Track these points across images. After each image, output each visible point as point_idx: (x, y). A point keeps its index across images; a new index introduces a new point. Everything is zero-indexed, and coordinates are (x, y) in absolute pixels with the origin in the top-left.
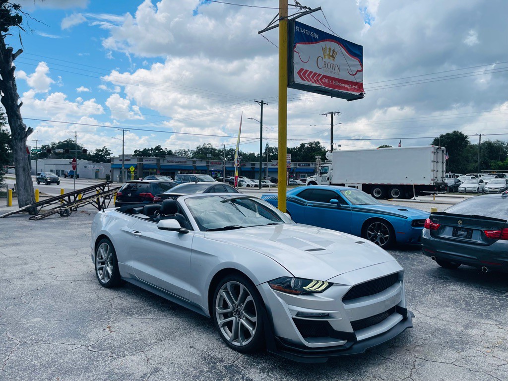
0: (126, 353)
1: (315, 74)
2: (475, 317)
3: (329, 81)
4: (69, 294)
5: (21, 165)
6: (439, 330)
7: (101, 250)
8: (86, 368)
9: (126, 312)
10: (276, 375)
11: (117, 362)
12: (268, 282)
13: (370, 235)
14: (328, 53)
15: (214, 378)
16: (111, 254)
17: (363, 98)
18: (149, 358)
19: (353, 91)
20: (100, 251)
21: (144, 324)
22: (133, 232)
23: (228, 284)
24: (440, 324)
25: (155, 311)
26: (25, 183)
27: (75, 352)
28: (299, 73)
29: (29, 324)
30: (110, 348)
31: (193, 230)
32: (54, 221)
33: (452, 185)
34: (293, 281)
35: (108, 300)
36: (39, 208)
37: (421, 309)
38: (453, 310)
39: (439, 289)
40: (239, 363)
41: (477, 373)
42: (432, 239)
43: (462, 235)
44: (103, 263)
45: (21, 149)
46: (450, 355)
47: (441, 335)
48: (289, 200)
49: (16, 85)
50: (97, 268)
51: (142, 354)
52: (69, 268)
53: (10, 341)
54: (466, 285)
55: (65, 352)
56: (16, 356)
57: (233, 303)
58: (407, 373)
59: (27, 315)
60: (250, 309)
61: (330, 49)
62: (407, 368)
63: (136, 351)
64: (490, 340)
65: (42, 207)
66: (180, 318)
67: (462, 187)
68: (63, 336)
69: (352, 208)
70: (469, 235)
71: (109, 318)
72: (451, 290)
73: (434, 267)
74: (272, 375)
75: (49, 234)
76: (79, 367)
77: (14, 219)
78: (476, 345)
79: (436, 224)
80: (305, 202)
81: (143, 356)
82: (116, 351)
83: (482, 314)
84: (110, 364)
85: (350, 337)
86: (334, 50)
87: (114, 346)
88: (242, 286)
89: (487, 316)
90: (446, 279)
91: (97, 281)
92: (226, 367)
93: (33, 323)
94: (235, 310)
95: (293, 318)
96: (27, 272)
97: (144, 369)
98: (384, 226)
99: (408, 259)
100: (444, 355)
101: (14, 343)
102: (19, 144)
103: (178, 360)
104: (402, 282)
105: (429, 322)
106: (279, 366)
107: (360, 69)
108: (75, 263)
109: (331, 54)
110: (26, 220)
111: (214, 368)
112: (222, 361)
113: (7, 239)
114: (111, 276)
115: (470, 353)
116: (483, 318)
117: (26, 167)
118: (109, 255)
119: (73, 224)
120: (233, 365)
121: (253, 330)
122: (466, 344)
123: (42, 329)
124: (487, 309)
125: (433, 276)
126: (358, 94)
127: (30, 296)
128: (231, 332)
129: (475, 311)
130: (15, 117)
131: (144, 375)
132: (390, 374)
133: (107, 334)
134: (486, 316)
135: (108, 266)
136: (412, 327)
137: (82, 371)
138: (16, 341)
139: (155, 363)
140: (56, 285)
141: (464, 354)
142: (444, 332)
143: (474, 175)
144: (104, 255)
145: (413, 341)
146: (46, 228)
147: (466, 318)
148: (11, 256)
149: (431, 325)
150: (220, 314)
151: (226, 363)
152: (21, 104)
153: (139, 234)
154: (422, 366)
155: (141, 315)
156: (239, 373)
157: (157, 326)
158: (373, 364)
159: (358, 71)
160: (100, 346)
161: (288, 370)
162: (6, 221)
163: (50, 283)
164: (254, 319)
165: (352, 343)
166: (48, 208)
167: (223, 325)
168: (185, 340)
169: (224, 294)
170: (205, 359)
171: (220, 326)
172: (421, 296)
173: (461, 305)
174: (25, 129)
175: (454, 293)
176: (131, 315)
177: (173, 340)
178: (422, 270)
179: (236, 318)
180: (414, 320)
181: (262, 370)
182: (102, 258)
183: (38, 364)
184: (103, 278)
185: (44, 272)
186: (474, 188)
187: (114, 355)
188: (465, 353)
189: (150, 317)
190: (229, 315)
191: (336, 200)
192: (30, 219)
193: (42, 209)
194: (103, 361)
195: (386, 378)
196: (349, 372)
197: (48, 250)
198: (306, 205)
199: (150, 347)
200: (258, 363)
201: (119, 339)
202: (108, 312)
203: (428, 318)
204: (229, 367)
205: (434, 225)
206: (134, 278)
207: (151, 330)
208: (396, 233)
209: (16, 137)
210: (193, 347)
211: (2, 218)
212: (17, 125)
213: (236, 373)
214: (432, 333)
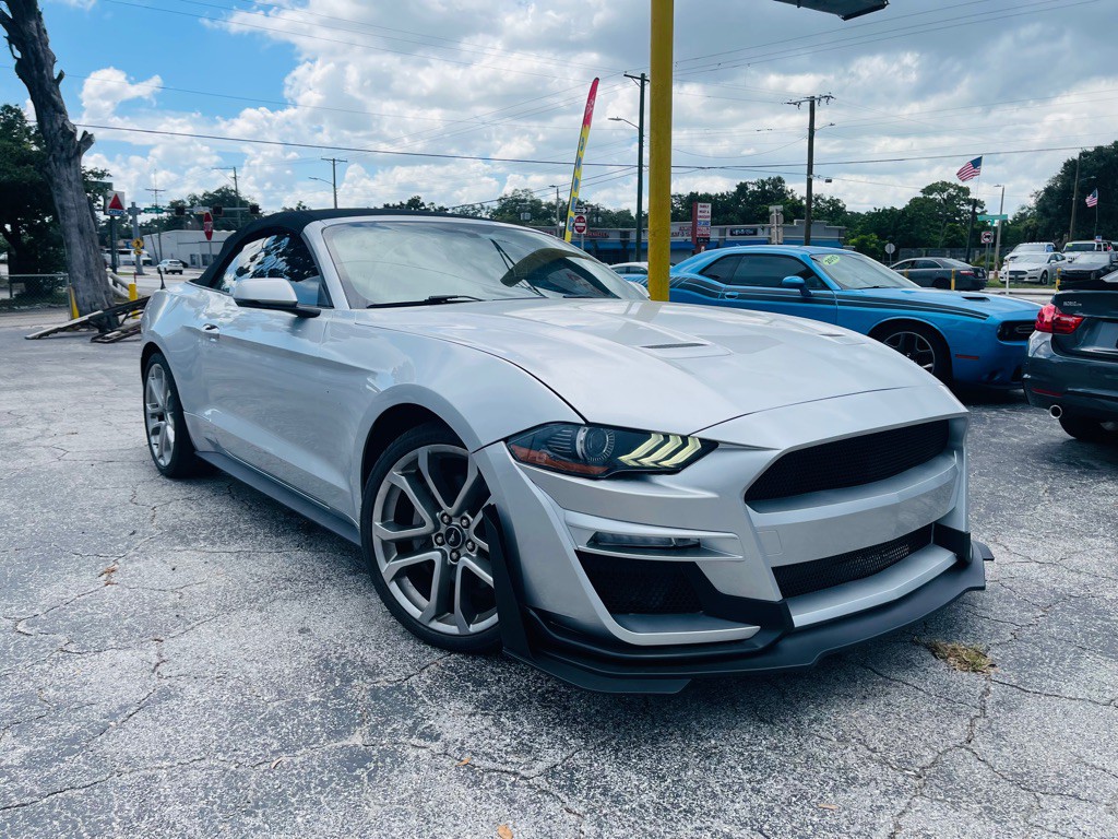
4: (68, 490)
5: (74, 220)
6: (1064, 598)
9: (179, 535)
10: (521, 724)
11: (69, 668)
12: (506, 440)
15: (323, 725)
16: (169, 394)
17: (883, 7)
18: (165, 658)
20: (151, 388)
21: (209, 566)
22: (203, 329)
24: (1069, 583)
25: (257, 535)
26: (87, 263)
31: (333, 307)
35: (154, 505)
36: (122, 317)
37: (1014, 540)
38: (1110, 544)
39: (1068, 490)
40: (424, 680)
42: (1058, 358)
44: (159, 417)
45: (70, 182)
47: (1073, 613)
48: (680, 284)
49: (45, 31)
50: (151, 429)
51: (154, 646)
57: (434, 508)
58: (958, 731)
62: (959, 714)
63: (141, 637)
65: (127, 317)
66: (316, 551)
69: (838, 296)
71: (128, 547)
72: (1103, 495)
73: (1053, 440)
74: (509, 724)
75: (114, 368)
77: (60, 340)
79: (1071, 316)
80: (719, 288)
81: (152, 654)
82: (85, 636)
84: (43, 673)
85: (772, 617)
87: (91, 620)
90: (1089, 467)
91: (150, 462)
94: (443, 530)
95: (579, 553)
96: (7, 442)
97: (133, 692)
98: (921, 341)
99: (983, 421)
100: (1082, 676)
102: (64, 172)
103: (248, 666)
104: (960, 451)
105: (1034, 575)
106: (541, 695)
108: (134, 425)
110: (85, 344)
111: (338, 693)
112: (371, 674)
113: (13, 376)
114: (172, 446)
117: (85, 224)
118: (166, 394)
120: (399, 688)
125: (1052, 460)
128: (428, 597)
130: (51, 109)
131: (121, 707)
132: (896, 733)
133: (93, 589)
135: (168, 422)
136: (983, 588)
139: (174, 673)
140: (50, 471)
142: (1083, 604)
144: (159, 396)
145: (982, 629)
146: (119, 357)
149: (1040, 585)
150: (385, 544)
151: (382, 682)
152: (61, 76)
153: (216, 331)
154: (1011, 710)
155: (213, 544)
156: (407, 712)
157: (240, 573)
158: (846, 697)
160: (52, 619)
161: (566, 708)
163: (39, 466)
165: (773, 636)
167: (398, 577)
168: (297, 610)
169: (404, 484)
170: (326, 667)
171: (387, 577)
172: (1013, 509)
174: (73, 135)
176: (188, 543)
177: (260, 610)
178: (1019, 445)
179: (444, 555)
180: (990, 569)
181: (485, 706)
182: (157, 406)
184: (161, 455)
185: (47, 442)
187: (72, 648)
189: (235, 547)
190: (416, 545)
191: (799, 279)
192: (94, 340)
194: (30, 663)
195: (882, 747)
196: (762, 720)
197: (89, 398)
198: (723, 297)
199: (188, 627)
200: (479, 683)
201: (117, 603)
202: (134, 533)
203: (1034, 564)
204: (386, 693)
205: (1064, 319)
206: (218, 450)
207: (218, 581)
208: (953, 355)
209: (58, 155)
210: (309, 630)
211: (34, 338)
212: (56, 127)
213: (398, 712)
214: (1046, 608)
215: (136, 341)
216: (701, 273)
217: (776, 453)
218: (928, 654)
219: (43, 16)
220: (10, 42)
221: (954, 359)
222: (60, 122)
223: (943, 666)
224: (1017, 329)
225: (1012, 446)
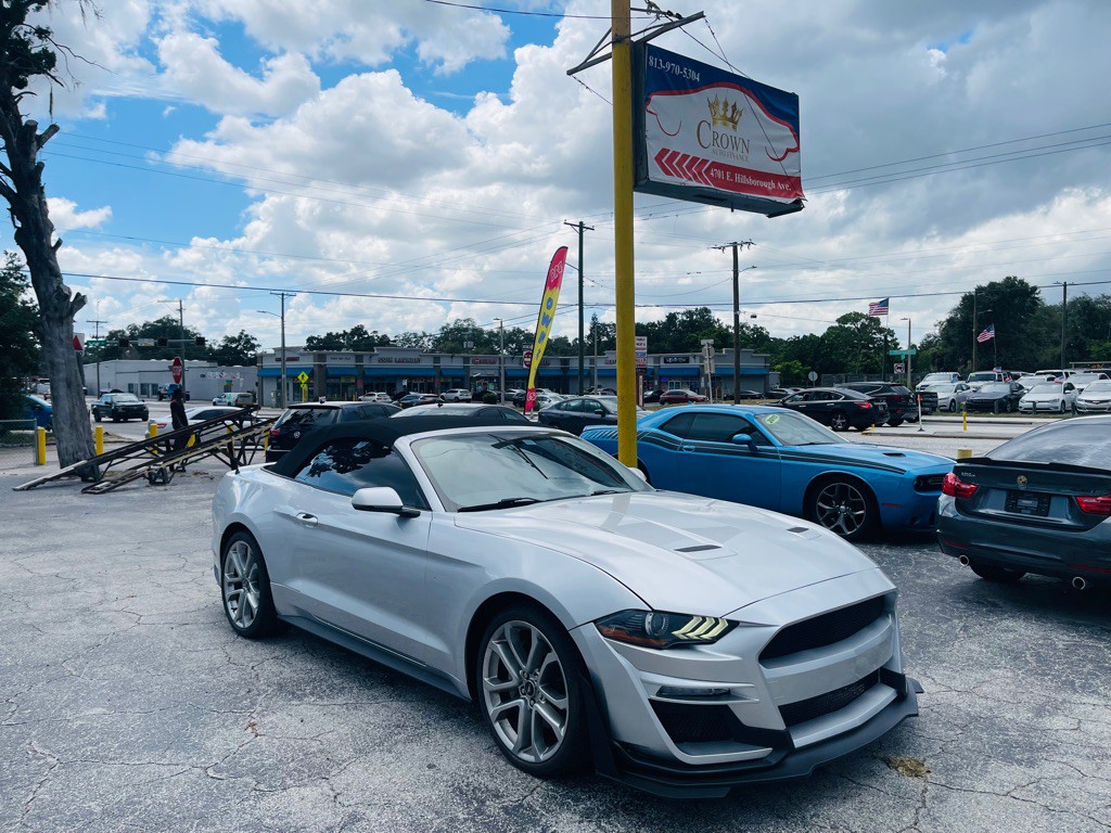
0: (289, 782)
1: (695, 159)
2: (1058, 690)
3: (725, 175)
4: (167, 654)
5: (63, 375)
6: (977, 719)
7: (234, 557)
8: (201, 816)
9: (289, 691)
10: (616, 826)
11: (269, 802)
12: (595, 621)
13: (823, 511)
14: (722, 113)
16: (255, 566)
17: (800, 209)
18: (338, 791)
19: (779, 196)
20: (231, 560)
21: (328, 717)
22: (301, 517)
23: (507, 627)
24: (980, 707)
25: (351, 688)
26: (72, 414)
27: (177, 781)
28: (658, 159)
29: (79, 722)
30: (254, 771)
31: (430, 510)
32: (135, 495)
33: (1005, 397)
34: (649, 618)
35: (251, 665)
36: (103, 467)
37: (938, 673)
38: (1009, 675)
39: (978, 627)
40: (535, 799)
41: (1065, 816)
42: (960, 517)
43: (1026, 508)
44: (238, 585)
45: (61, 340)
46: (1002, 776)
47: (982, 730)
48: (643, 437)
49: (45, 204)
50: (227, 597)
51: (324, 783)
52: (168, 597)
53: (39, 759)
54: (1038, 618)
55: (157, 782)
56: (50, 791)
57: (518, 668)
58: (908, 817)
59: (75, 701)
60: (552, 682)
61: (726, 104)
62: (908, 806)
63: (309, 776)
64: (1093, 741)
65: (110, 466)
66: (408, 701)
67: (1027, 400)
68: (151, 747)
69: (782, 452)
70: (1044, 508)
71: (253, 704)
72: (1005, 631)
73: (966, 580)
74: (608, 827)
75: (124, 522)
76: (187, 814)
77: (49, 492)
78: (1062, 751)
79: (969, 484)
80: (679, 442)
81: (327, 789)
82: (267, 778)
83: (1073, 683)
84: (253, 807)
85: (779, 741)
86: (734, 107)
87: (263, 765)
88: (535, 632)
89: (1086, 688)
90: (994, 605)
91: (227, 624)
92: (505, 809)
93: (88, 719)
95: (651, 701)
96: (76, 607)
97: (329, 817)
98: (853, 493)
99: (908, 562)
100: (988, 776)
101: (47, 763)
102: (57, 331)
103: (403, 795)
104: (893, 615)
105: (955, 702)
106: (623, 806)
107: (794, 146)
108: (181, 586)
109: (729, 115)
110: (76, 495)
111: (479, 811)
112: (497, 797)
113: (35, 535)
114: (255, 612)
115: (1049, 769)
116: (1075, 691)
117: (73, 378)
118: (250, 566)
119: (176, 501)
120: (521, 805)
121: (561, 726)
122: (1039, 749)
123: (107, 733)
124: (1085, 670)
125: (965, 600)
126: (790, 201)
127: (82, 659)
128: (517, 733)
129: (1060, 677)
130: (47, 272)
131: (327, 828)
132: (868, 821)
133: (247, 740)
134: (1083, 687)
135: (249, 590)
136: (917, 715)
137: (193, 823)
138: (50, 759)
139: (352, 802)
140: (138, 635)
141: (1035, 772)
142: (990, 724)
143: (1053, 373)
144: (241, 569)
145: (920, 745)
146: (119, 510)
147: (1038, 691)
148: (43, 573)
149: (959, 709)
150: (492, 693)
151: (507, 802)
152: (59, 243)
153: (313, 520)
154: (941, 801)
155: (321, 698)
156: (535, 823)
157: (356, 721)
158: (833, 798)
159: (788, 150)
160: (232, 766)
161: (644, 815)
162: (33, 497)
163: (125, 631)
164: (563, 703)
165: (782, 755)
166: (122, 466)
167: (501, 716)
168: (418, 751)
169: (499, 648)
170: (461, 793)
171: (493, 719)
172: (937, 646)
173: (1027, 662)
174: (68, 297)
175: (1011, 636)
176: (300, 698)
177: (390, 752)
178: (939, 586)
179: (526, 702)
180: (921, 699)
181: (587, 815)
182: (236, 575)
183: (98, 810)
184: (240, 618)
185: (114, 606)
186: (1055, 401)
187: (262, 787)
188: (1037, 771)
189: (340, 700)
190: (512, 694)
191: (746, 437)
192: (84, 491)
193: (110, 469)
194: (238, 801)
195: (860, 831)
196: (779, 817)
197: (122, 558)
198: (681, 449)
199: (341, 767)
200: (577, 800)
201: (274, 750)
202: (249, 692)
203: (954, 693)
204: (514, 809)
205: (963, 486)
206: (305, 616)
207: (344, 730)
208: (880, 505)
209: (51, 315)
210: (434, 766)
211: (22, 489)
212: (51, 290)
213: (527, 823)
214: (964, 728)
215: (124, 490)
216: (661, 427)
217: (776, 629)
218: (884, 766)
219: (45, 190)
220: (12, 214)
221: (882, 509)
222: (55, 285)
223: (895, 774)
224: (930, 481)
225: (934, 587)
